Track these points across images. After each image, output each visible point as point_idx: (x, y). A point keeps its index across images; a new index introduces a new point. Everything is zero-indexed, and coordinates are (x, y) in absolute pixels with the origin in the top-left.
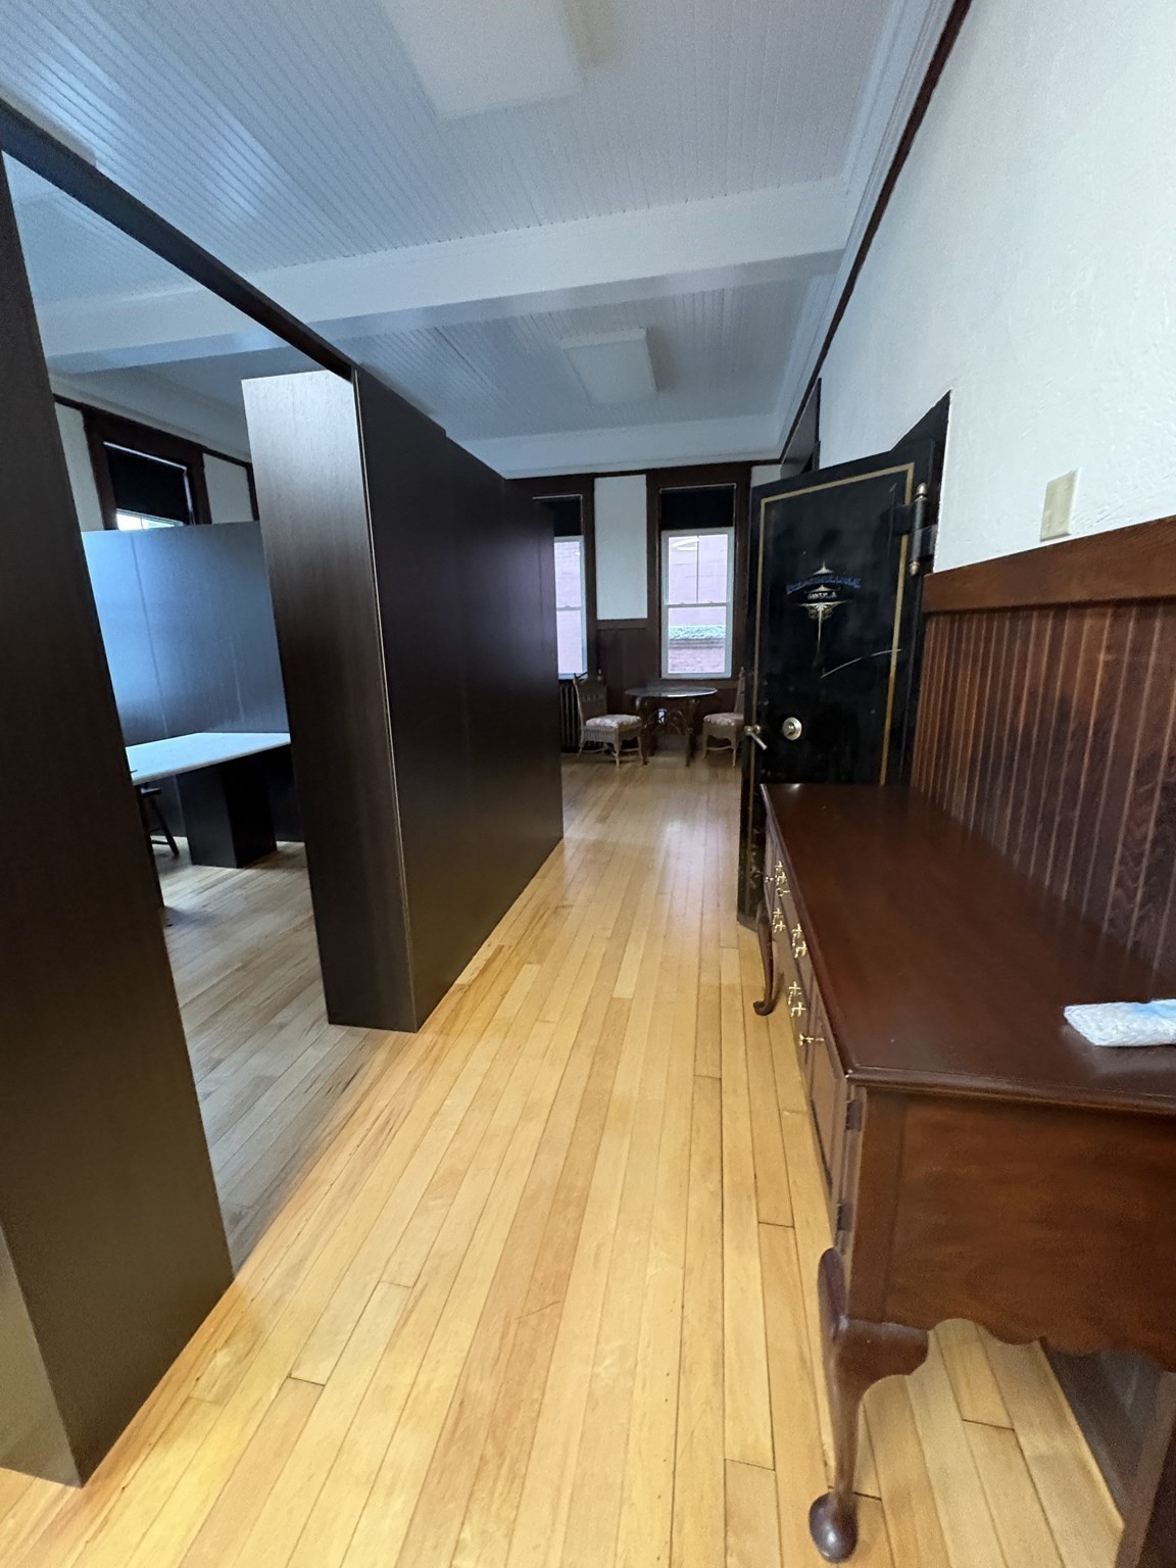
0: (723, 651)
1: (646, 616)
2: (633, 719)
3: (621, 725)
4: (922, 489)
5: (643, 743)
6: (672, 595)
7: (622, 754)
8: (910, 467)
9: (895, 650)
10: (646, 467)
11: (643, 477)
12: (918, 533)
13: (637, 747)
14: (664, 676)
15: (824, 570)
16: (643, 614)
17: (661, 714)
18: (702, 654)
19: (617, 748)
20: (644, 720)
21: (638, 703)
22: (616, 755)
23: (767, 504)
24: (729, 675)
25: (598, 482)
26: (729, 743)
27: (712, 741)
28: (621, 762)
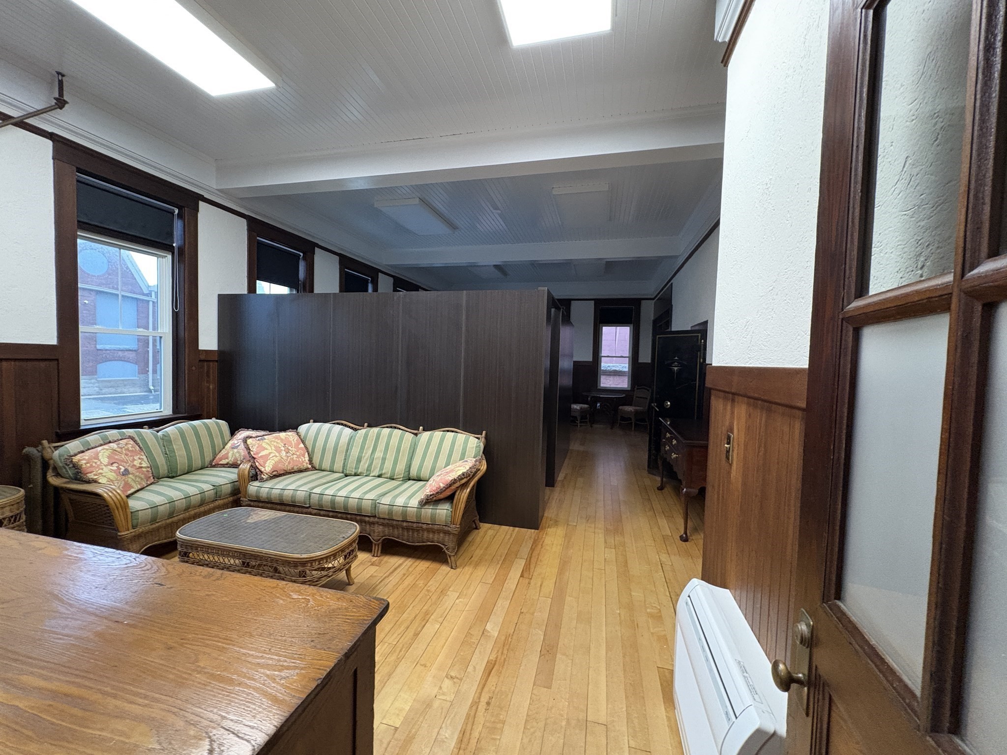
0: (627, 377)
1: (591, 360)
2: (586, 406)
3: (581, 408)
4: (703, 341)
5: (590, 418)
6: (604, 352)
7: (581, 422)
8: (700, 335)
9: (697, 382)
10: (595, 297)
11: (593, 302)
12: (702, 351)
13: (587, 419)
14: (599, 388)
15: (676, 358)
16: (591, 359)
17: (598, 405)
18: (617, 379)
19: (579, 419)
20: (590, 408)
21: (589, 399)
22: (578, 422)
23: (659, 338)
24: (629, 389)
25: (573, 302)
26: (630, 419)
27: (623, 419)
28: (580, 426)
